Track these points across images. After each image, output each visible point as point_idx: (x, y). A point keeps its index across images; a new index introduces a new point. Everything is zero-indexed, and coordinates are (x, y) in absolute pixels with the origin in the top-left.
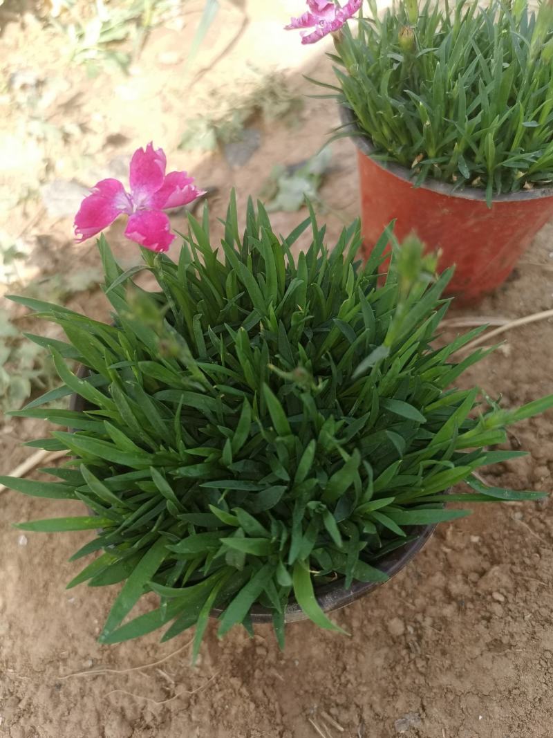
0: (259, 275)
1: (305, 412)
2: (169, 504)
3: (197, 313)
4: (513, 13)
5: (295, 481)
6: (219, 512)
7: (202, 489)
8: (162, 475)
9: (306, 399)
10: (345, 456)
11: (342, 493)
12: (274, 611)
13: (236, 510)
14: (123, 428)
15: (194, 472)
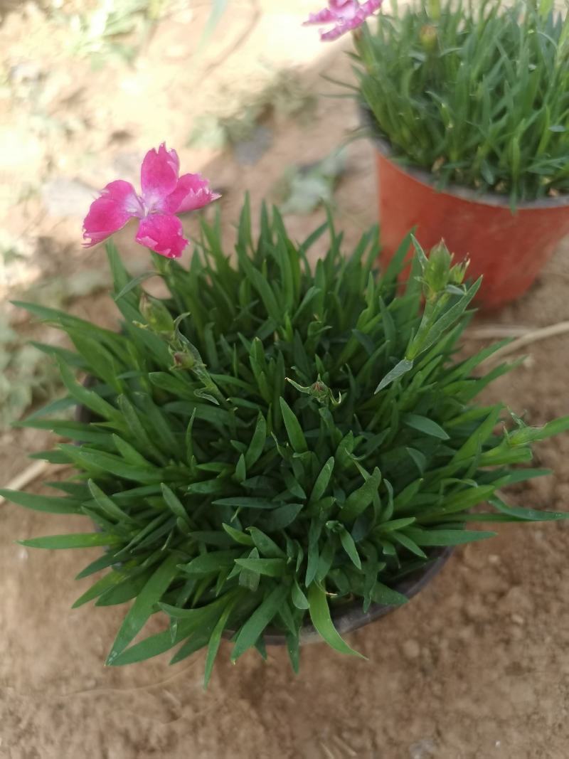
0: (275, 283)
1: (322, 427)
2: (179, 521)
3: (209, 321)
4: (540, 13)
5: (312, 498)
6: (231, 531)
7: (213, 506)
8: (172, 490)
9: (324, 413)
10: (365, 474)
11: (360, 512)
12: (288, 634)
13: (251, 529)
14: (131, 440)
15: (205, 488)
